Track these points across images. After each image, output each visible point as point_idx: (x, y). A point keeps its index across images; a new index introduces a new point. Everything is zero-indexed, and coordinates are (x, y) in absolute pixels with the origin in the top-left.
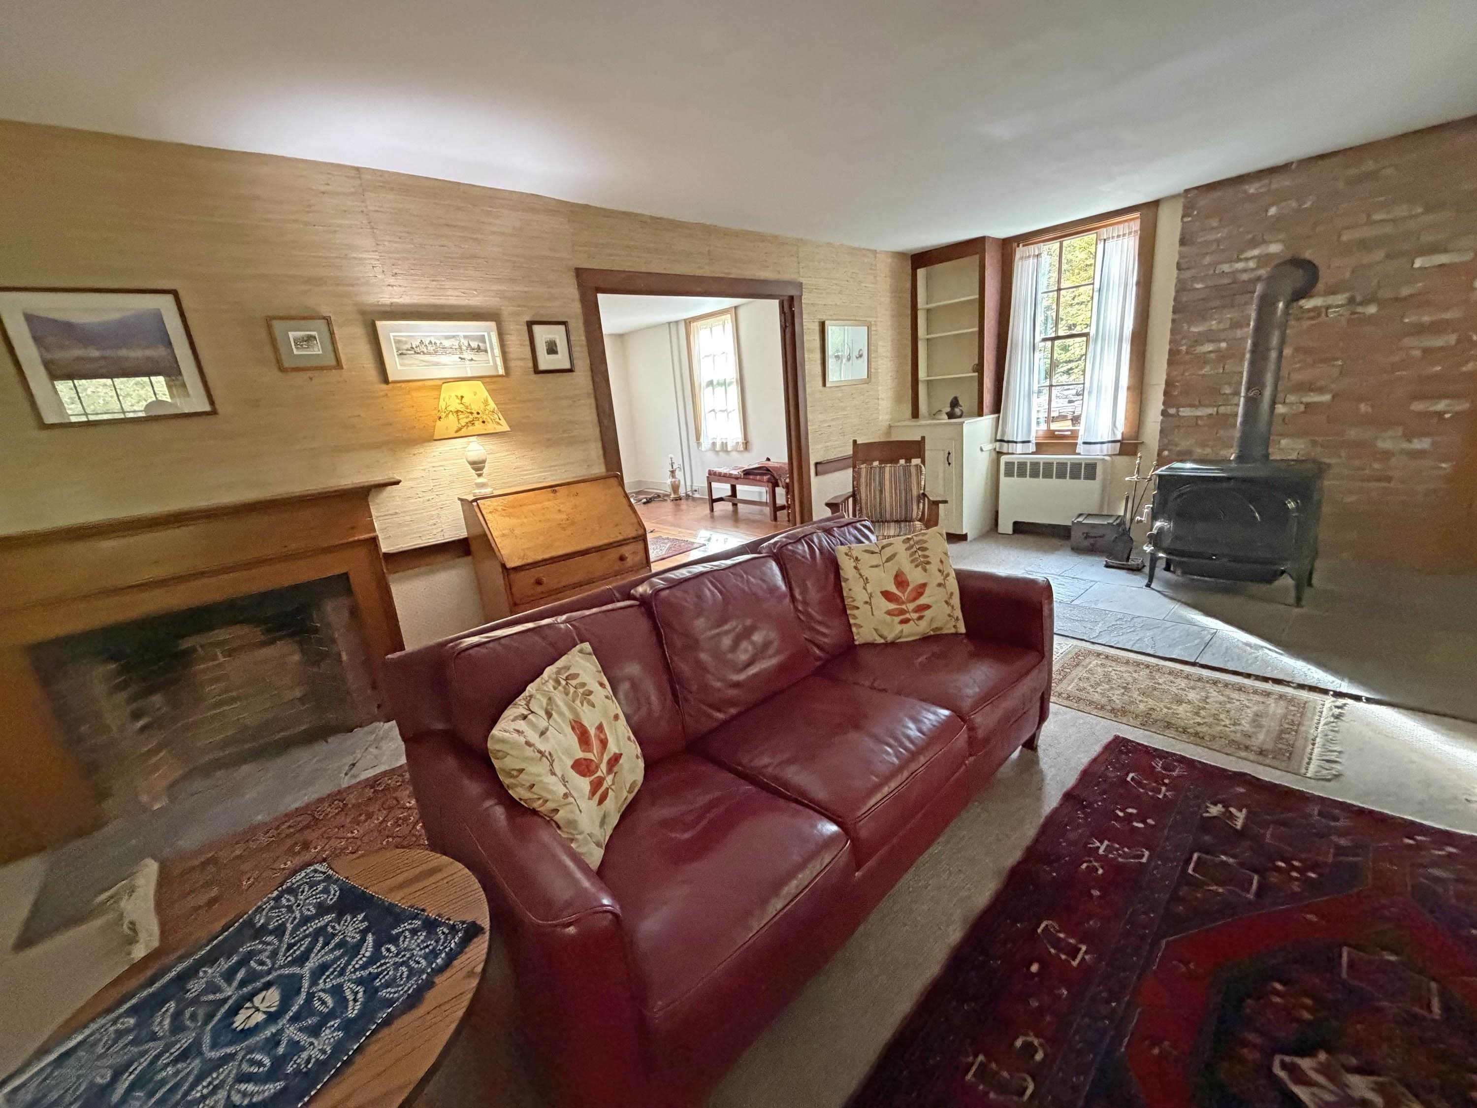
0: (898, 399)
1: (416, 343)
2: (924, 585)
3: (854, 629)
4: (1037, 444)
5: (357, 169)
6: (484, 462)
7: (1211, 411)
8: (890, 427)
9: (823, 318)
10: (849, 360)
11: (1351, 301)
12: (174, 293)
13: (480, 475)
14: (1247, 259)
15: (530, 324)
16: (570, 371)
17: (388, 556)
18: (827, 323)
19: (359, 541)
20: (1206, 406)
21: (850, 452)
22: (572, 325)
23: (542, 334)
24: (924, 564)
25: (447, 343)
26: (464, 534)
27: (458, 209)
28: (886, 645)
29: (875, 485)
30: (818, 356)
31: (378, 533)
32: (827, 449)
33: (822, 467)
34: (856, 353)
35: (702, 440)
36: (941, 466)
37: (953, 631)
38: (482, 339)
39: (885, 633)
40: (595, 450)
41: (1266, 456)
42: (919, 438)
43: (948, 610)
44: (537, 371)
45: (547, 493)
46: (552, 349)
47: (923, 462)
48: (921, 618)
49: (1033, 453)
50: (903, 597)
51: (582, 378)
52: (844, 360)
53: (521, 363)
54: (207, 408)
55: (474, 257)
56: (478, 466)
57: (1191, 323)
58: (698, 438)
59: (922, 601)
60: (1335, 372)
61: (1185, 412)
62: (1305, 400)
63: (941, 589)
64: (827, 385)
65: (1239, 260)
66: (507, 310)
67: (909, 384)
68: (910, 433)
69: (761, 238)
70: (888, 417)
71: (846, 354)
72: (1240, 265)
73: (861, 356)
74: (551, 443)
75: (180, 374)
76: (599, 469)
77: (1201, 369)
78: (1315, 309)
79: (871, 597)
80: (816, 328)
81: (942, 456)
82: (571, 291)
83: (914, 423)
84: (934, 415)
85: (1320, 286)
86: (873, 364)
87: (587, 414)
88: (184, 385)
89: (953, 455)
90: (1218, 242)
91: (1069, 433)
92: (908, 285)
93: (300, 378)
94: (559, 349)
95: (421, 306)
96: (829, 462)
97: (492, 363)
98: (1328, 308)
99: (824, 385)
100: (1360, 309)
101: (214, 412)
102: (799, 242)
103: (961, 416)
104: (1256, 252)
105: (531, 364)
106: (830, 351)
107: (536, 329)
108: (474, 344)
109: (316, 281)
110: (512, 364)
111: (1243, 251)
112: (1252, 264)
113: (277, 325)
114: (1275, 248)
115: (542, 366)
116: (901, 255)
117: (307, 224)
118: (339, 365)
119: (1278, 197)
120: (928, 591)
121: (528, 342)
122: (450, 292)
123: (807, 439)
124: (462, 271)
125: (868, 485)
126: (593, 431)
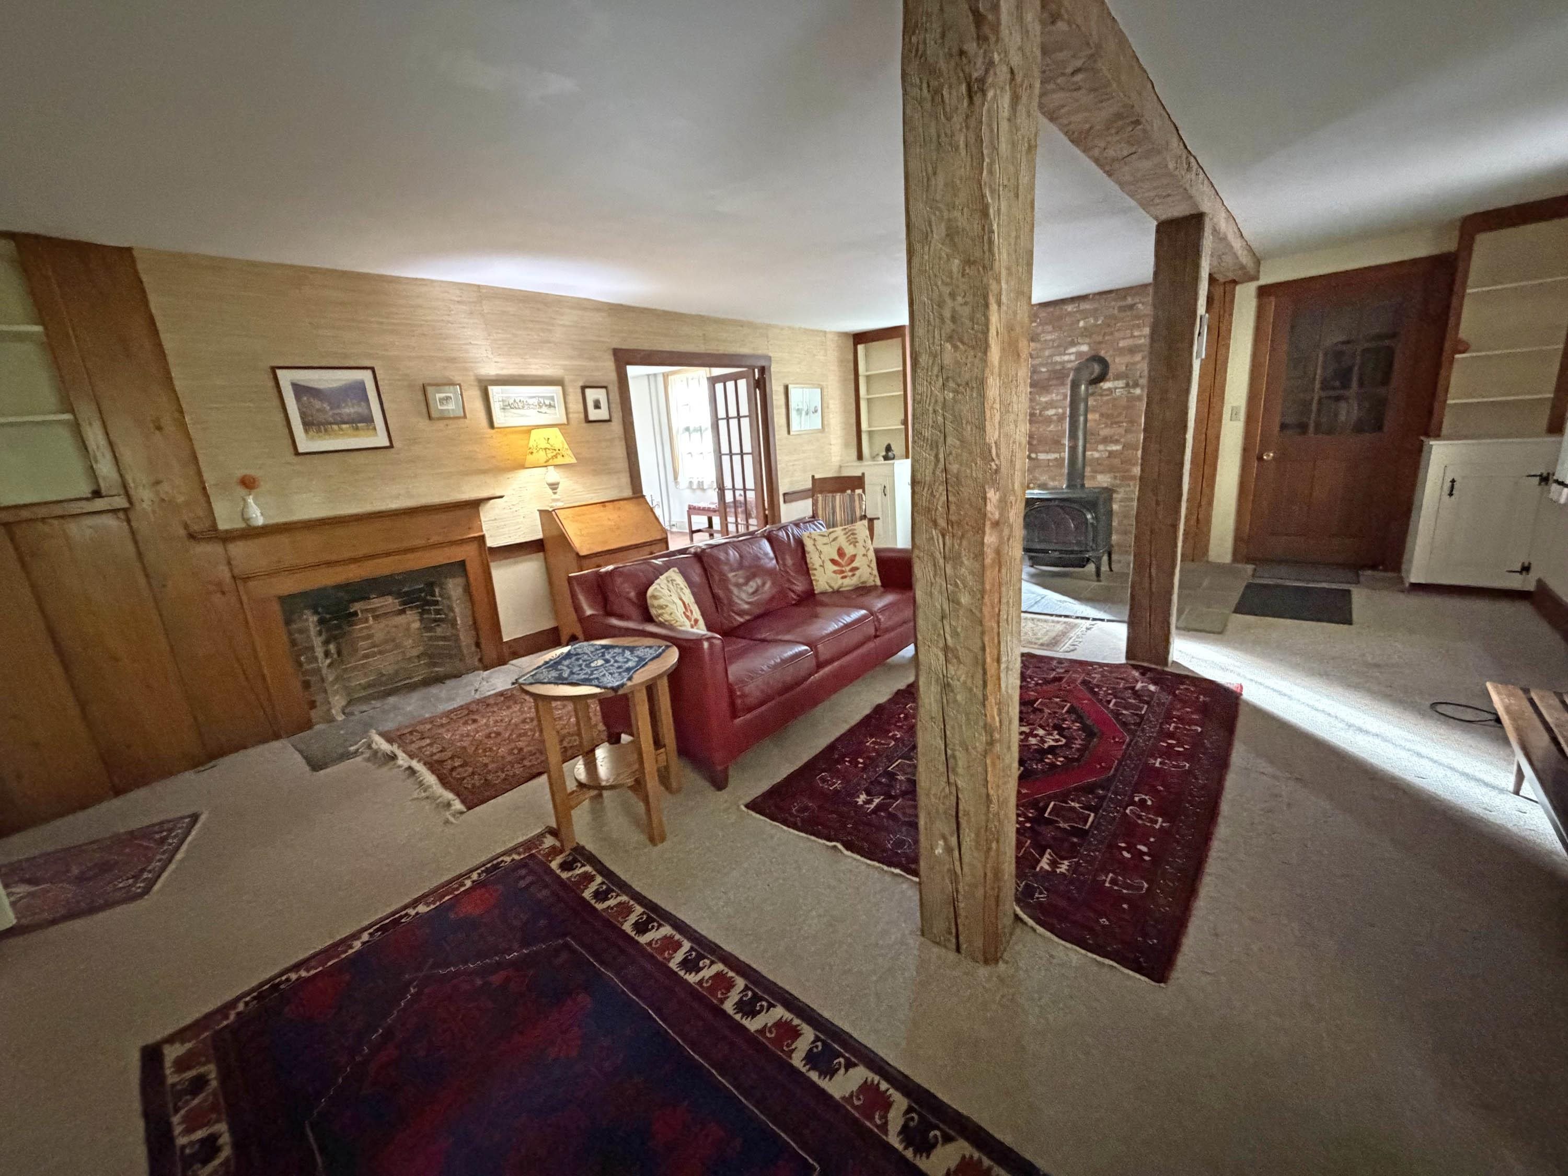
0: (846, 445)
1: (511, 401)
2: (855, 556)
3: (814, 583)
5: (479, 286)
6: (558, 484)
7: (1052, 456)
8: (841, 467)
9: (787, 382)
10: (807, 414)
11: (1127, 385)
12: (373, 369)
13: (555, 493)
14: (1070, 354)
15: (583, 388)
16: (609, 421)
17: (491, 549)
18: (790, 386)
19: (475, 537)
20: (1053, 452)
21: (809, 485)
22: (610, 387)
23: (591, 394)
24: (854, 543)
25: (531, 401)
26: (539, 535)
27: (538, 309)
28: (833, 592)
29: (829, 509)
30: (784, 411)
31: (485, 532)
32: (792, 483)
33: (790, 497)
34: (813, 409)
35: (679, 479)
36: (879, 496)
37: (873, 584)
38: (552, 398)
39: (833, 585)
40: (625, 479)
41: (1083, 485)
42: (860, 474)
43: (869, 570)
44: (588, 421)
45: (599, 507)
46: (597, 406)
47: (864, 492)
48: (853, 575)
50: (843, 562)
51: (617, 427)
52: (804, 413)
53: (576, 415)
54: (388, 444)
55: (548, 342)
56: (554, 487)
57: (1040, 394)
58: (676, 478)
59: (854, 565)
60: (1122, 431)
61: (1042, 456)
62: (1109, 448)
63: (864, 558)
64: (792, 433)
65: (1065, 354)
66: (567, 379)
67: (855, 433)
68: (854, 470)
69: (741, 324)
70: (839, 458)
71: (805, 409)
72: (1066, 358)
73: (816, 411)
74: (596, 473)
75: (373, 421)
76: (628, 493)
78: (1109, 389)
79: (823, 562)
80: (781, 390)
81: (879, 489)
82: (609, 364)
83: (858, 463)
84: (874, 458)
85: (1110, 375)
86: (825, 419)
87: (620, 451)
88: (375, 429)
89: (888, 488)
90: (1053, 341)
92: (851, 357)
93: (441, 425)
94: (602, 405)
95: (514, 376)
96: (794, 493)
97: (558, 415)
98: (1116, 388)
99: (789, 432)
100: (1132, 391)
101: (391, 446)
102: (769, 326)
103: (893, 458)
104: (1073, 350)
105: (582, 416)
106: (793, 405)
107: (588, 391)
108: (547, 402)
109: (452, 360)
110: (571, 416)
111: (1066, 349)
112: (1073, 357)
113: (430, 390)
114: (1085, 348)
115: (591, 418)
116: (846, 334)
117: (449, 322)
118: (465, 417)
119: (1085, 314)
120: (857, 559)
121: (581, 401)
122: (533, 366)
123: (777, 475)
124: (539, 352)
125: (824, 509)
126: (623, 464)
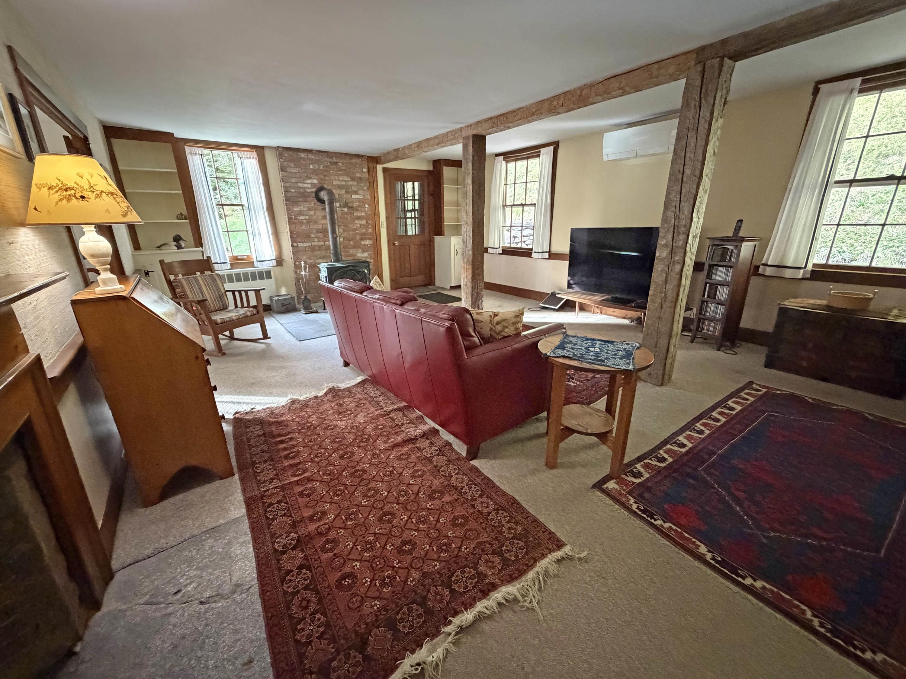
4: (231, 264)
7: (309, 244)
11: (340, 206)
14: (307, 183)
20: (307, 242)
49: (230, 269)
57: (294, 206)
61: (300, 245)
77: (302, 226)
84: (158, 247)
90: (296, 173)
91: (245, 257)
100: (343, 209)
104: (309, 181)
111: (304, 180)
112: (309, 186)
114: (315, 181)
119: (312, 161)
